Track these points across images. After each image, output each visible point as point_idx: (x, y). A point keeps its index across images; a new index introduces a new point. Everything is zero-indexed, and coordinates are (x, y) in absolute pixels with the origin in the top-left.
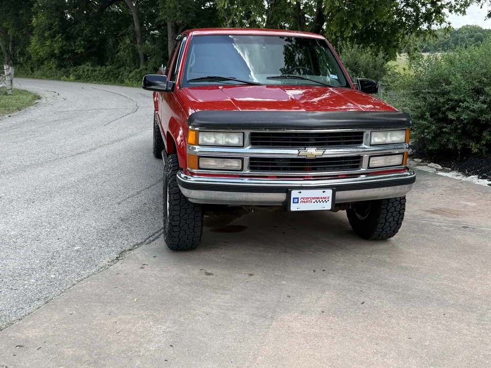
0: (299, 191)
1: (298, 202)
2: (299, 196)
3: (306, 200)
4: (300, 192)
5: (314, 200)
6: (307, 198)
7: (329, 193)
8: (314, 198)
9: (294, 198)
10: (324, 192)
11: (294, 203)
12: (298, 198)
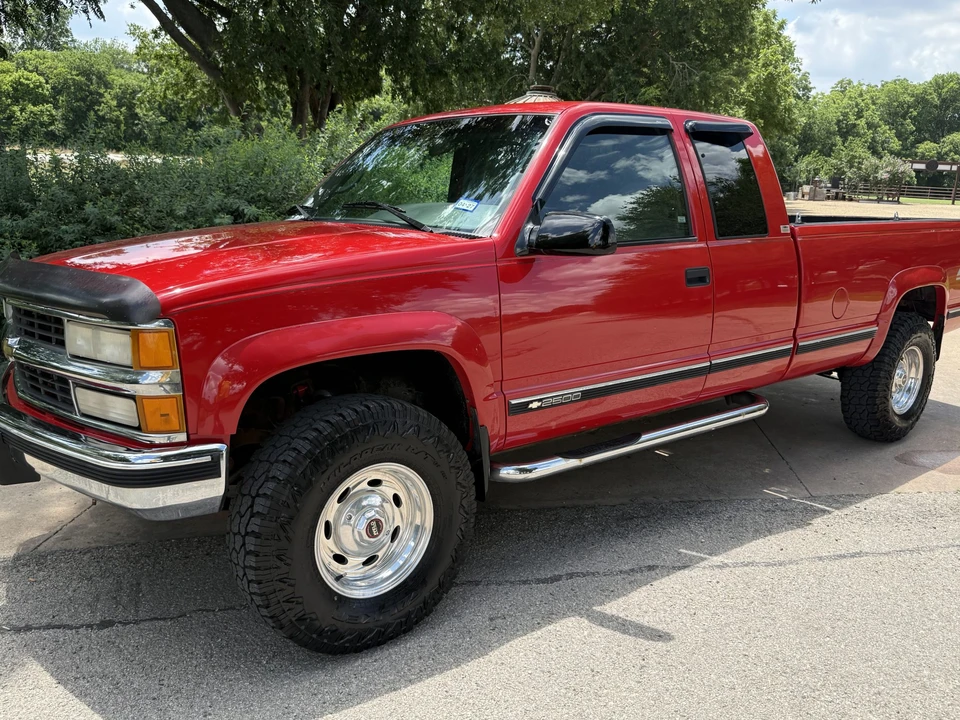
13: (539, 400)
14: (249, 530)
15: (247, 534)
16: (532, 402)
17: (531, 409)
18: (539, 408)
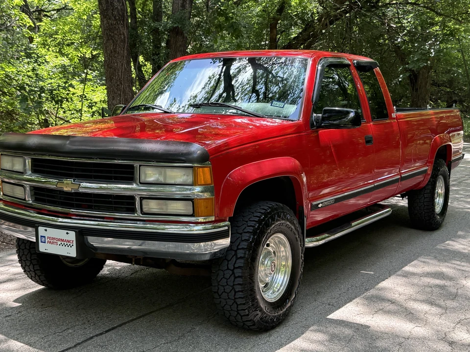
0: (45, 228)
1: (45, 242)
2: (46, 234)
3: (53, 241)
4: (46, 230)
5: (59, 243)
6: (53, 239)
7: (72, 236)
8: (59, 240)
9: (41, 236)
10: (67, 233)
11: (41, 242)
12: (45, 237)
13: (322, 203)
14: (236, 266)
15: (235, 268)
16: (319, 204)
17: (319, 207)
18: (322, 207)
